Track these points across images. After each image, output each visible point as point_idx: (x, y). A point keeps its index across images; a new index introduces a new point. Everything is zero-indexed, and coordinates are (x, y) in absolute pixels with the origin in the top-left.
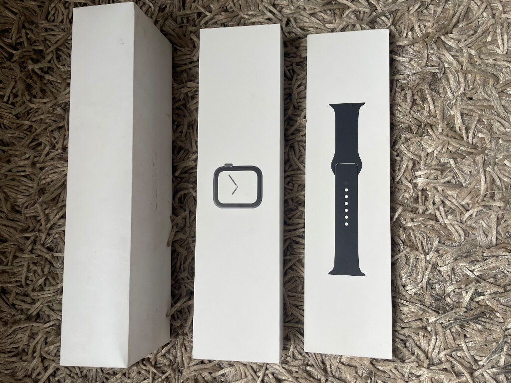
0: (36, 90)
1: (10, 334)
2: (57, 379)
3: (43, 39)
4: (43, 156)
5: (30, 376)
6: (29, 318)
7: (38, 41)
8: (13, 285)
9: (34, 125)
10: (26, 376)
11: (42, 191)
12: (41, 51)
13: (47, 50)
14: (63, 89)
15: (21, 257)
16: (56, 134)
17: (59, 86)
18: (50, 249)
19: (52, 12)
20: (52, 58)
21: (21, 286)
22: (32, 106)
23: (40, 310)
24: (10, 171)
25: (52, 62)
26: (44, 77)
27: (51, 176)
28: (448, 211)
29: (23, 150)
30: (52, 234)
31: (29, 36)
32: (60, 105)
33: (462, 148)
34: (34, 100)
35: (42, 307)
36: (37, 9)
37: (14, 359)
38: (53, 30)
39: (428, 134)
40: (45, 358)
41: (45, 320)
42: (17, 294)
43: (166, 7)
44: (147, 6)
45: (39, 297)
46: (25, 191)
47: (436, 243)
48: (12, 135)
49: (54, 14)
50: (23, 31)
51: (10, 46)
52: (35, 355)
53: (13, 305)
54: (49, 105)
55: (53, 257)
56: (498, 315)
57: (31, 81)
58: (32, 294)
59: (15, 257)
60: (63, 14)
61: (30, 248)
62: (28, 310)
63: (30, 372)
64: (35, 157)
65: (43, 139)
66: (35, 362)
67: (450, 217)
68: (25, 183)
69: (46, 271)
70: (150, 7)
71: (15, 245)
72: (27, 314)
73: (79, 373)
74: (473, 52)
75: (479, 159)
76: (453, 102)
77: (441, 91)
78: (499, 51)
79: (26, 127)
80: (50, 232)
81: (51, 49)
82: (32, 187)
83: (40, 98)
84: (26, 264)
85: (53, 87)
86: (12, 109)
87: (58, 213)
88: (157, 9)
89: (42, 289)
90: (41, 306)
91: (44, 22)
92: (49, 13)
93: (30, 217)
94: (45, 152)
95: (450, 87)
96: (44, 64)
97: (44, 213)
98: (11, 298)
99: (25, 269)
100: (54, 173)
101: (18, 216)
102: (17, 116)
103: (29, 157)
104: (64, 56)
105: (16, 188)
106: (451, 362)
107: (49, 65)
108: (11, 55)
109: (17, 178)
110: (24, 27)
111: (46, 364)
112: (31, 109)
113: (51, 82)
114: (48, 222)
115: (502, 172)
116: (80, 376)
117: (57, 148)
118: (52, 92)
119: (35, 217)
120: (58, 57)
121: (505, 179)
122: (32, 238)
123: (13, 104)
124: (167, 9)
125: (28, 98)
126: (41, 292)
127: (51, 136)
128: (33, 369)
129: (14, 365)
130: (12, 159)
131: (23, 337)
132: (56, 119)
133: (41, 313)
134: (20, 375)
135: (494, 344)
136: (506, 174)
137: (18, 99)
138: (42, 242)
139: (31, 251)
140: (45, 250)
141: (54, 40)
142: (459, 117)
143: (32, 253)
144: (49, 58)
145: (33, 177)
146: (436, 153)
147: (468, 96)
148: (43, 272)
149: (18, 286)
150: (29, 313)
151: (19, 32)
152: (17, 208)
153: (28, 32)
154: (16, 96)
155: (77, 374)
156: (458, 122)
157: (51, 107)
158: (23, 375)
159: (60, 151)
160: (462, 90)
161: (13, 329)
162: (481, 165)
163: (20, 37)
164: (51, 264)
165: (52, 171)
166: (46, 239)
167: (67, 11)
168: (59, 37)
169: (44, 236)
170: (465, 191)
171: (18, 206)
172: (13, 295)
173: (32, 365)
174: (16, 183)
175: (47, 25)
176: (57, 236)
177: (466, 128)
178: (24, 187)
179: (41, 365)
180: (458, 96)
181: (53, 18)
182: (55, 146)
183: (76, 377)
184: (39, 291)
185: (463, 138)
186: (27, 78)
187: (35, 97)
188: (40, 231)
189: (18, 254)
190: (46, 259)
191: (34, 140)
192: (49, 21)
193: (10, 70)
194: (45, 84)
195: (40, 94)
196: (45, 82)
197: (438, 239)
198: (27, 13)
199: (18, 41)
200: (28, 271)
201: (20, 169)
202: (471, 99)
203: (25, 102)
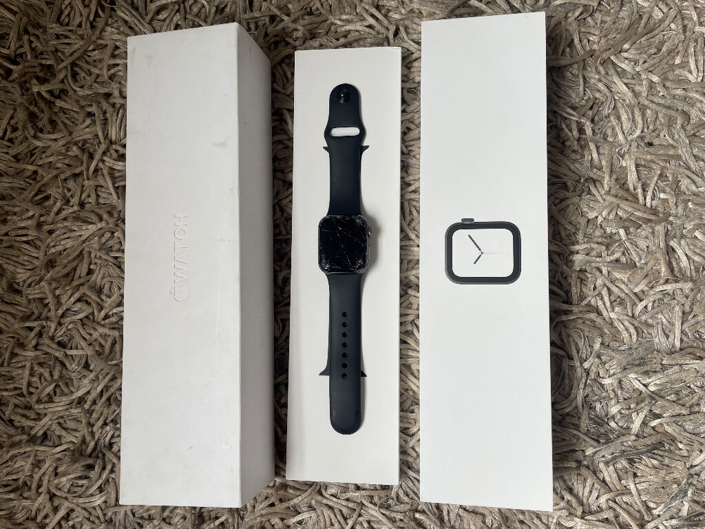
0: (43, 121)
1: (7, 461)
2: (71, 523)
3: (53, 49)
4: (52, 214)
5: (34, 519)
6: (32, 440)
7: (47, 52)
8: (11, 394)
9: (40, 171)
10: (28, 519)
11: (51, 264)
12: (50, 67)
13: (58, 64)
14: (80, 121)
15: (22, 355)
16: (71, 184)
17: (76, 116)
18: (62, 345)
19: (66, 12)
20: (66, 76)
21: (22, 395)
22: (38, 143)
23: (48, 429)
24: (6, 234)
25: (66, 81)
26: (54, 103)
27: (63, 243)
28: (615, 301)
29: (24, 206)
30: (64, 324)
31: (33, 45)
32: (76, 144)
33: (637, 214)
34: (40, 135)
35: (51, 425)
36: (45, 8)
37: (12, 496)
38: (67, 37)
39: (589, 193)
40: (54, 495)
41: (54, 443)
42: (16, 406)
43: (226, 6)
44: (199, 5)
45: (46, 411)
46: (26, 263)
47: (597, 346)
48: (9, 185)
49: (69, 15)
50: (26, 37)
51: (7, 58)
52: (40, 491)
53: (11, 421)
54: (62, 142)
55: (66, 355)
56: (681, 446)
57: (35, 109)
58: (36, 407)
59: (13, 355)
60: (81, 15)
61: (34, 342)
62: (32, 428)
63: (33, 513)
64: (41, 216)
65: (52, 191)
66: (40, 499)
67: (617, 309)
68: (27, 252)
69: (56, 375)
70: (204, 6)
71: (13, 337)
72: (29, 434)
73: (101, 516)
74: (655, 79)
75: (660, 229)
76: (625, 149)
77: (609, 132)
78: (691, 78)
79: (28, 174)
80: (63, 321)
81: (64, 64)
82: (37, 258)
83: (49, 133)
84: (28, 365)
85: (67, 118)
86: (9, 147)
87: (72, 294)
88: (214, 9)
89: (51, 400)
90: (50, 423)
91: (54, 25)
92: (62, 12)
93: (34, 299)
94: (55, 209)
95: (622, 127)
96: (55, 85)
97: (54, 294)
98: (8, 411)
99: (27, 372)
100: (67, 238)
101: (18, 298)
102: (17, 158)
103: (33, 215)
104: (83, 74)
105: (14, 259)
106: (615, 510)
107: (61, 86)
108: (9, 72)
109: (16, 244)
110: (26, 32)
111: (56, 503)
112: (35, 149)
113: (63, 110)
114: (59, 307)
115: (692, 247)
116: (102, 520)
117: (71, 204)
118: (65, 125)
119: (41, 299)
120: (75, 76)
121: (696, 258)
122: (37, 330)
123: (10, 140)
124: (227, 10)
125: (32, 132)
126: (49, 404)
127: (64, 187)
128: (38, 510)
129: (12, 504)
130: (9, 218)
131: (25, 465)
132: (71, 163)
133: (49, 432)
134: (20, 517)
135: (675, 486)
136: (698, 251)
137: (19, 133)
138: (51, 334)
139: (36, 347)
140: (54, 346)
141: (68, 50)
142: (634, 169)
143: (37, 350)
144: (61, 76)
145: (38, 243)
146: (600, 219)
147: (646, 141)
148: (52, 376)
149: (18, 395)
150: (33, 433)
151: (19, 39)
152: (16, 286)
153: (32, 39)
154: (15, 129)
155: (98, 518)
156: (632, 178)
157: (64, 146)
158: (25, 518)
159: (76, 208)
160: (638, 132)
161: (10, 454)
162: (662, 238)
163: (21, 46)
164: (63, 365)
165: (66, 236)
166: (56, 330)
167: (87, 10)
168: (76, 47)
169: (53, 326)
170: (640, 274)
171: (18, 284)
172: (11, 407)
173: (36, 505)
174: (15, 252)
175: (58, 29)
176: (70, 327)
177: (642, 186)
178: (26, 258)
179: (48, 505)
180: (632, 140)
181: (67, 20)
182: (69, 201)
183: (97, 521)
184: (46, 402)
185: (637, 199)
186: (30, 104)
187: (41, 131)
188: (47, 318)
189: (17, 351)
190: (57, 358)
191: (40, 192)
192: (61, 24)
193: (7, 92)
194: (56, 113)
195: (49, 128)
196: (56, 110)
197: (600, 340)
198: (32, 13)
199: (19, 52)
200: (32, 375)
201: (20, 232)
202: (650, 144)
203: (27, 138)
